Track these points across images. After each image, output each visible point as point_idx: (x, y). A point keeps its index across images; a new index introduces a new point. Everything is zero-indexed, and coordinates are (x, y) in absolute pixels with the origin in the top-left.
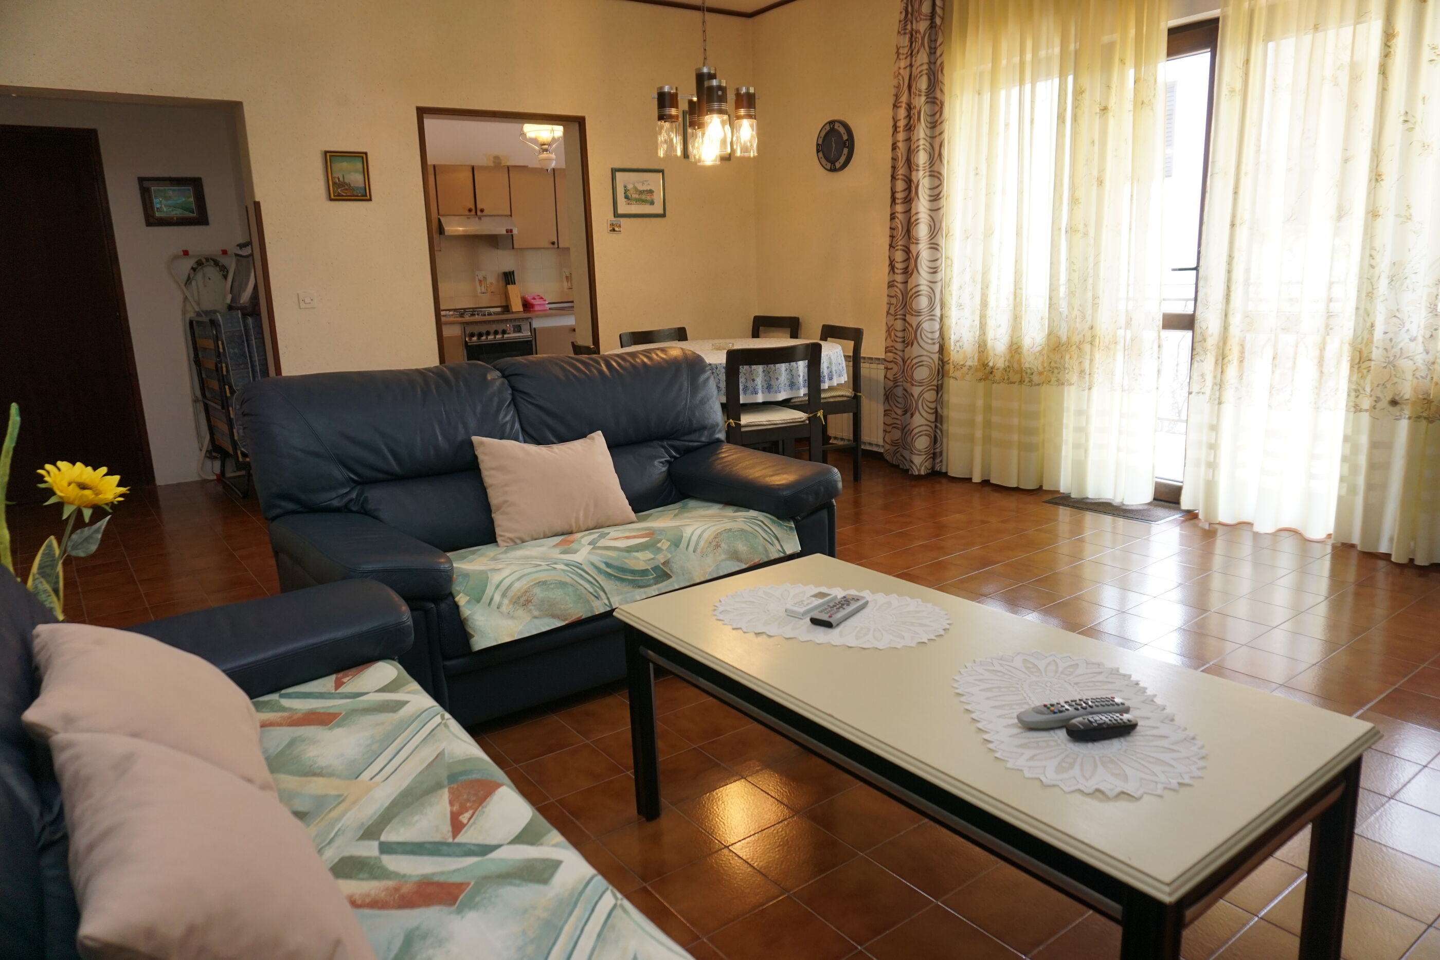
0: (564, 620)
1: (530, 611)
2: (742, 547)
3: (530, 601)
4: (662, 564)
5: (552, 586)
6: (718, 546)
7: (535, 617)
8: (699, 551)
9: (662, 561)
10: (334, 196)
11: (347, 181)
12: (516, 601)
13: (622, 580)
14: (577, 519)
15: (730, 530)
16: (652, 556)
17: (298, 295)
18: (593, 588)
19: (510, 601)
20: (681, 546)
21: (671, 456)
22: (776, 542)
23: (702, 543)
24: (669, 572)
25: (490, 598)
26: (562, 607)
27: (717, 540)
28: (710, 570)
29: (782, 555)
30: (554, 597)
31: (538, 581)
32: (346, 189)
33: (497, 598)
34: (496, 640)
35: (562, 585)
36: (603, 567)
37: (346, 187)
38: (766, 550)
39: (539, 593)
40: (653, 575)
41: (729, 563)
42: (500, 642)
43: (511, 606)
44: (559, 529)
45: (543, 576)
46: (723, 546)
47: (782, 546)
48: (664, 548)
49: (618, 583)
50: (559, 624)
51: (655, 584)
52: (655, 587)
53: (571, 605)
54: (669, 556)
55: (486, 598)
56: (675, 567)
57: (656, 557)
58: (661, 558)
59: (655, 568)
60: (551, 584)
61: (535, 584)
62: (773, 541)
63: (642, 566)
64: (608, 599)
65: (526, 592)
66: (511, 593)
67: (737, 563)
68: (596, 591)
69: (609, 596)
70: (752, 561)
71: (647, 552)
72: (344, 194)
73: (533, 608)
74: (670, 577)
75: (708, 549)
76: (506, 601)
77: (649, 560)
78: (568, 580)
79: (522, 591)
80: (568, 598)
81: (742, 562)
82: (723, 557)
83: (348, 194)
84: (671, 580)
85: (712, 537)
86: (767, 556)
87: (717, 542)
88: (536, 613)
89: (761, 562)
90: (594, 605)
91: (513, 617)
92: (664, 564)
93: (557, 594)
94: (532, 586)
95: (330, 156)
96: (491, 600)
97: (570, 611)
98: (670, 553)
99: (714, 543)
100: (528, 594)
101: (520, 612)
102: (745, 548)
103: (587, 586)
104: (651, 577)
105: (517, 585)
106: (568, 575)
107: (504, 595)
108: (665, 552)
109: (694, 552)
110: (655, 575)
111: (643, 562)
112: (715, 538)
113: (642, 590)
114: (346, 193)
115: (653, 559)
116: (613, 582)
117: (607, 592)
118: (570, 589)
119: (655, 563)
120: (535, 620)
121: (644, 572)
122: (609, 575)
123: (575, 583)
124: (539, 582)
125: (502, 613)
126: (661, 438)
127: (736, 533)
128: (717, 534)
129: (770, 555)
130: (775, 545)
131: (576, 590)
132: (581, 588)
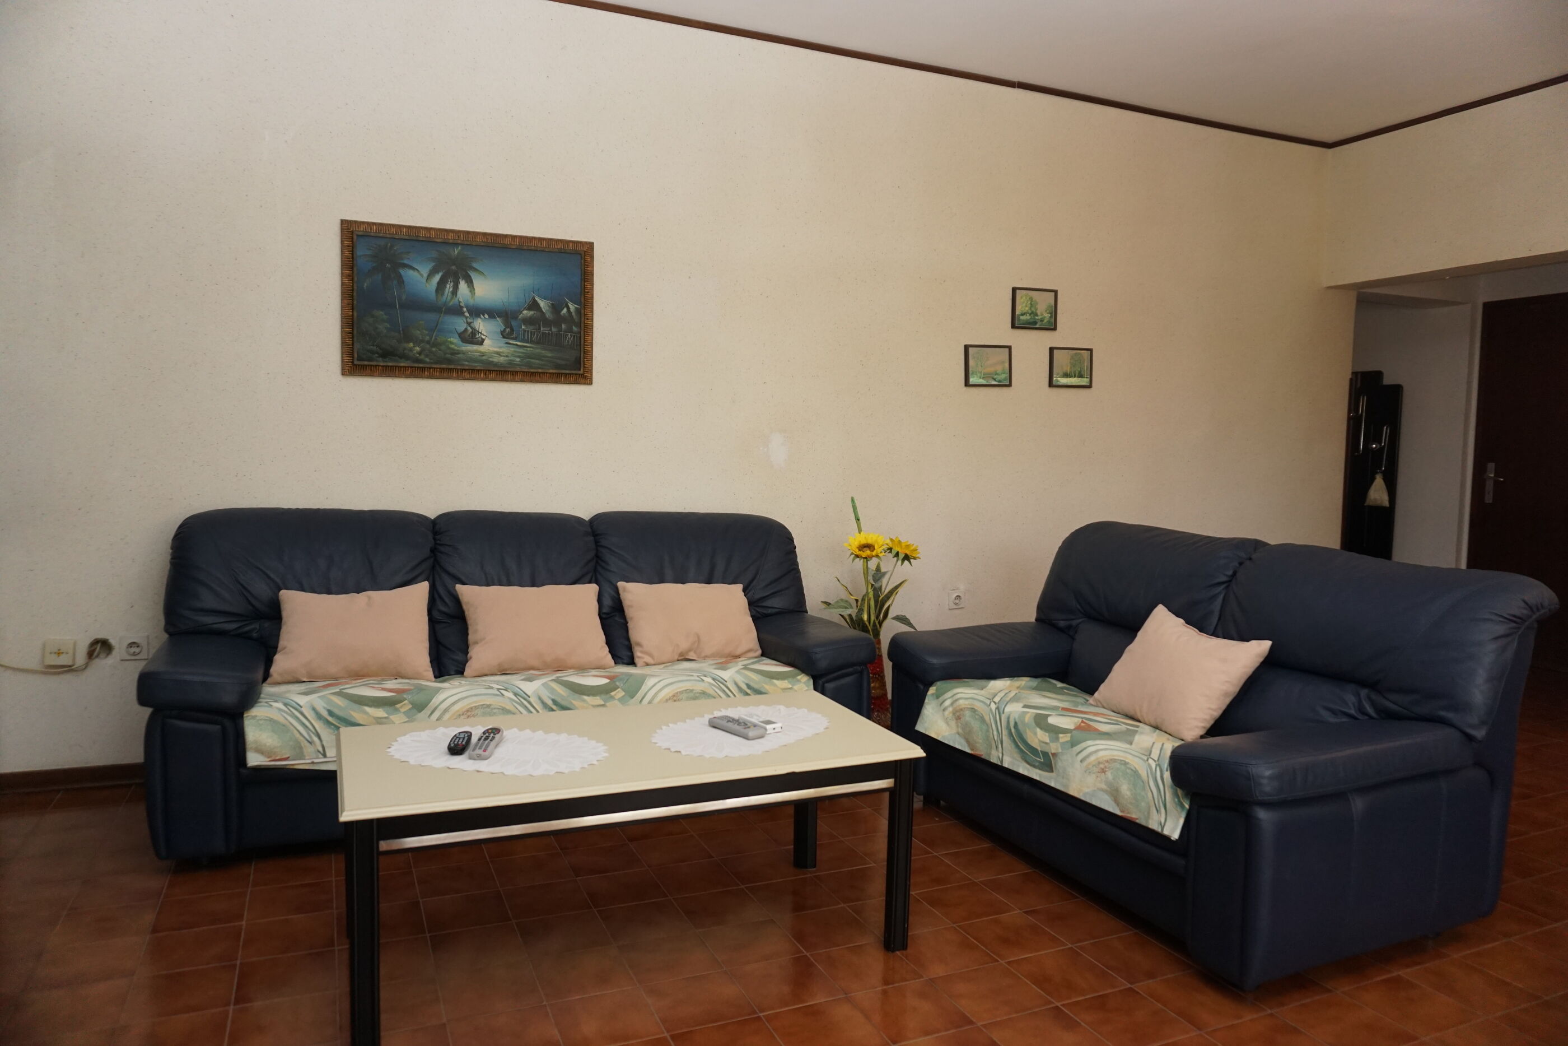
0: (972, 750)
1: (958, 726)
2: (1125, 789)
3: (960, 719)
4: (1052, 754)
5: (977, 717)
6: (1103, 771)
7: (958, 733)
8: (1085, 763)
9: (1053, 752)
12: (954, 713)
13: (1017, 746)
15: (1126, 763)
16: (1048, 741)
18: (998, 738)
19: (953, 710)
20: (1075, 748)
22: (1163, 810)
23: (1092, 758)
24: (1053, 765)
25: (944, 700)
26: (975, 738)
27: (1107, 764)
28: (1086, 790)
29: (1159, 830)
30: (973, 726)
33: (948, 703)
34: (926, 730)
35: (982, 720)
36: (1012, 724)
38: (1149, 812)
39: (967, 716)
40: (1040, 758)
41: (1106, 797)
42: (927, 733)
43: (951, 715)
45: (977, 705)
46: (1109, 775)
47: (1165, 821)
48: (1061, 740)
49: (1013, 746)
50: (968, 750)
51: (1040, 769)
52: (1038, 771)
53: (981, 741)
54: (1060, 750)
55: (941, 699)
56: (1059, 764)
57: (1051, 744)
58: (1053, 748)
59: (1045, 754)
60: (978, 715)
61: (970, 708)
62: (1159, 807)
63: (1035, 744)
64: (1002, 754)
65: (961, 710)
66: (955, 705)
67: (1113, 803)
68: (998, 742)
69: (1004, 752)
70: (1128, 813)
71: (1047, 734)
73: (960, 725)
74: (1052, 771)
75: (1094, 768)
76: (950, 709)
77: (1043, 742)
78: (987, 719)
79: (961, 707)
80: (980, 733)
81: (1118, 805)
82: (1104, 786)
84: (1051, 774)
85: (1105, 759)
86: (1147, 820)
87: (1106, 767)
88: (960, 730)
89: (1138, 821)
90: (992, 752)
91: (947, 723)
92: (1054, 755)
93: (976, 725)
94: (968, 708)
96: (943, 702)
97: (978, 745)
98: (1062, 748)
99: (1102, 766)
100: (961, 712)
101: (953, 723)
102: (1128, 793)
103: (995, 733)
104: (1038, 759)
105: (961, 702)
106: (989, 715)
107: (952, 704)
108: (1059, 745)
109: (1081, 761)
110: (1042, 760)
111: (1037, 741)
112: (1107, 761)
113: (1028, 766)
115: (1046, 743)
116: (1010, 742)
117: (1004, 747)
118: (984, 727)
119: (1046, 749)
120: (957, 735)
121: (1034, 751)
122: (1010, 734)
123: (990, 725)
124: (973, 709)
125: (944, 715)
127: (1129, 771)
128: (1111, 760)
129: (1150, 821)
130: (1161, 814)
131: (988, 731)
132: (991, 731)
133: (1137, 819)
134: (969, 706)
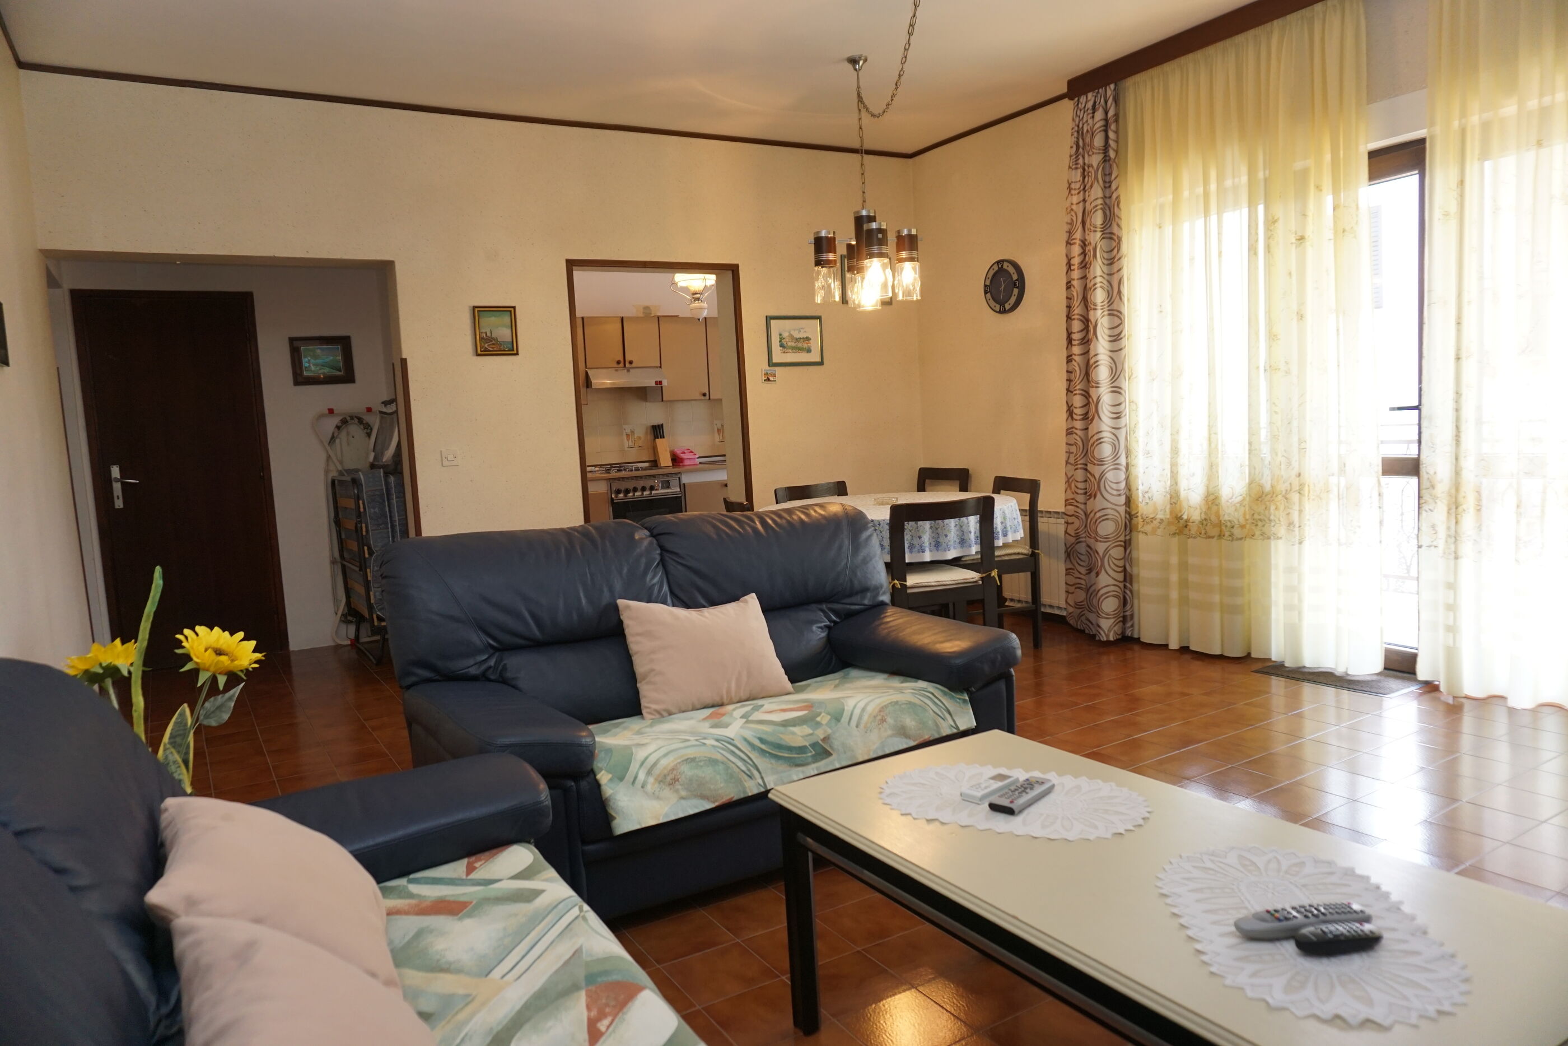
0: (714, 802)
1: (677, 791)
2: (909, 722)
3: (678, 780)
4: (821, 740)
5: (701, 764)
6: (883, 720)
7: (683, 798)
8: (862, 726)
9: (822, 737)
10: (481, 351)
11: (493, 336)
12: (662, 780)
13: (777, 757)
14: (728, 692)
15: (897, 703)
16: (811, 731)
17: (441, 451)
18: (747, 767)
19: (656, 779)
20: (843, 720)
21: (831, 620)
22: (947, 716)
23: (865, 717)
24: (829, 749)
25: (634, 776)
26: (712, 787)
27: (882, 714)
28: (875, 747)
29: (955, 731)
30: (703, 775)
31: (686, 758)
32: (493, 344)
33: (642, 776)
34: (640, 824)
35: (713, 762)
36: (757, 743)
37: (493, 342)
38: (937, 725)
39: (687, 771)
40: (811, 752)
41: (896, 739)
42: (644, 825)
43: (657, 785)
44: (709, 701)
45: (691, 753)
46: (890, 720)
47: (954, 722)
48: (824, 722)
49: (773, 761)
50: (708, 806)
51: (814, 763)
52: (813, 766)
53: (722, 785)
54: (829, 731)
55: (629, 777)
56: (836, 744)
57: (816, 732)
58: (820, 734)
59: (814, 745)
60: (701, 761)
61: (683, 761)
62: (944, 715)
63: (799, 742)
64: (762, 778)
65: (673, 769)
66: (656, 771)
67: (905, 740)
68: (749, 770)
69: (763, 775)
70: (921, 738)
71: (805, 726)
72: (491, 349)
73: (679, 787)
74: (830, 755)
75: (873, 724)
76: (651, 780)
77: (808, 736)
78: (719, 757)
79: (669, 768)
80: (718, 777)
81: (910, 738)
82: (890, 732)
83: (495, 349)
84: (831, 758)
85: (877, 710)
86: (939, 732)
87: (883, 716)
88: (683, 793)
89: (931, 739)
90: (747, 784)
91: (658, 798)
92: (824, 740)
93: (707, 773)
94: (679, 763)
95: (478, 311)
96: (635, 778)
97: (720, 792)
98: (830, 728)
99: (879, 717)
100: (675, 772)
101: (667, 792)
102: (913, 723)
103: (740, 764)
104: (810, 754)
105: (664, 762)
106: (718, 752)
107: (649, 773)
108: (824, 727)
109: (857, 726)
110: (814, 753)
111: (800, 738)
112: (880, 711)
113: (800, 769)
114: (492, 348)
115: (811, 734)
116: (767, 760)
117: (761, 771)
118: (721, 767)
119: (813, 739)
120: (683, 802)
121: (802, 749)
122: (763, 752)
123: (726, 760)
124: (688, 759)
125: (646, 793)
126: (819, 601)
127: (903, 706)
128: (883, 708)
129: (942, 731)
130: (947, 720)
131: (727, 768)
132: (733, 766)
133: (930, 737)
134: (679, 761)
